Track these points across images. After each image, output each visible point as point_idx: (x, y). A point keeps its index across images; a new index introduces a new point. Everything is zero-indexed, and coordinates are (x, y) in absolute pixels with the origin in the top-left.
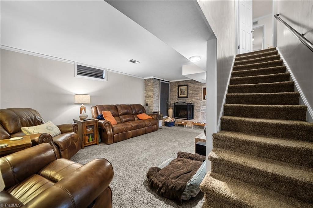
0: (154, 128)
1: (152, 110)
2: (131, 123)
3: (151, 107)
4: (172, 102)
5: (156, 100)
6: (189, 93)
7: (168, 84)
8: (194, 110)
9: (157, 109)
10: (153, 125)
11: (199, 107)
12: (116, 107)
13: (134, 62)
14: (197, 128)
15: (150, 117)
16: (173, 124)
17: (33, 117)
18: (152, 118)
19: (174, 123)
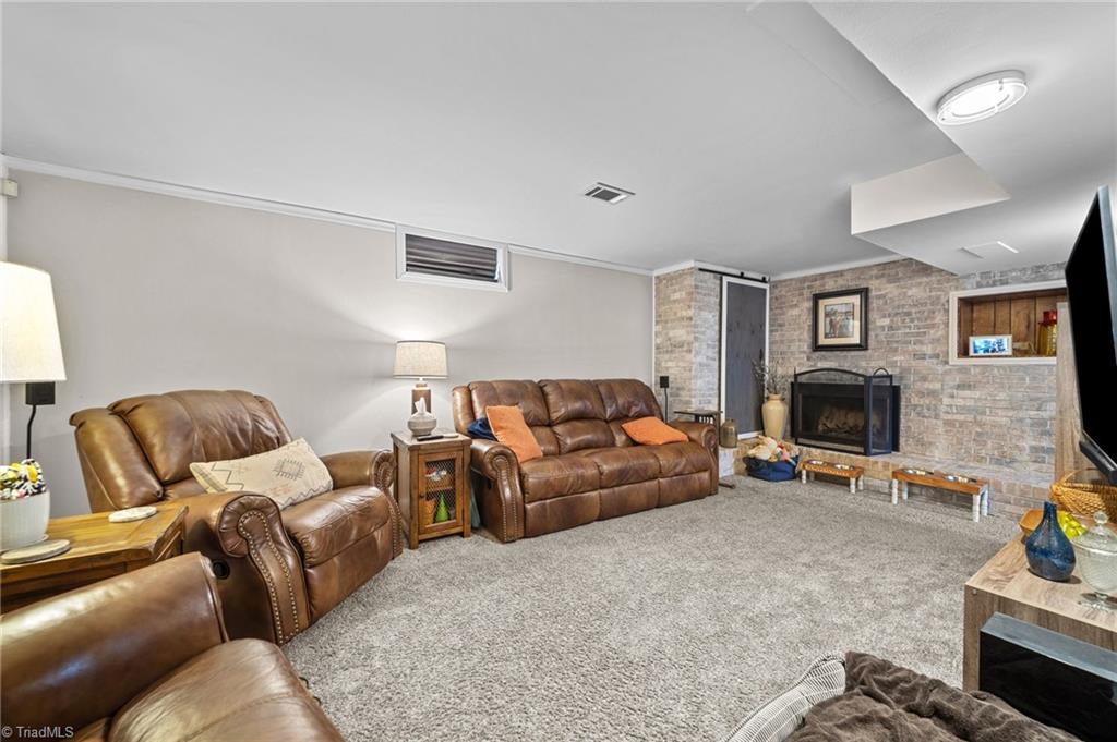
0: (697, 485)
1: (689, 403)
2: (597, 459)
3: (681, 393)
4: (780, 371)
5: (704, 360)
6: (871, 326)
7: (765, 290)
8: (903, 410)
9: (710, 403)
10: (692, 473)
11: (932, 393)
12: (540, 390)
13: (606, 195)
14: (923, 498)
15: (679, 435)
16: (789, 469)
17: (249, 422)
18: (689, 437)
19: (795, 467)
